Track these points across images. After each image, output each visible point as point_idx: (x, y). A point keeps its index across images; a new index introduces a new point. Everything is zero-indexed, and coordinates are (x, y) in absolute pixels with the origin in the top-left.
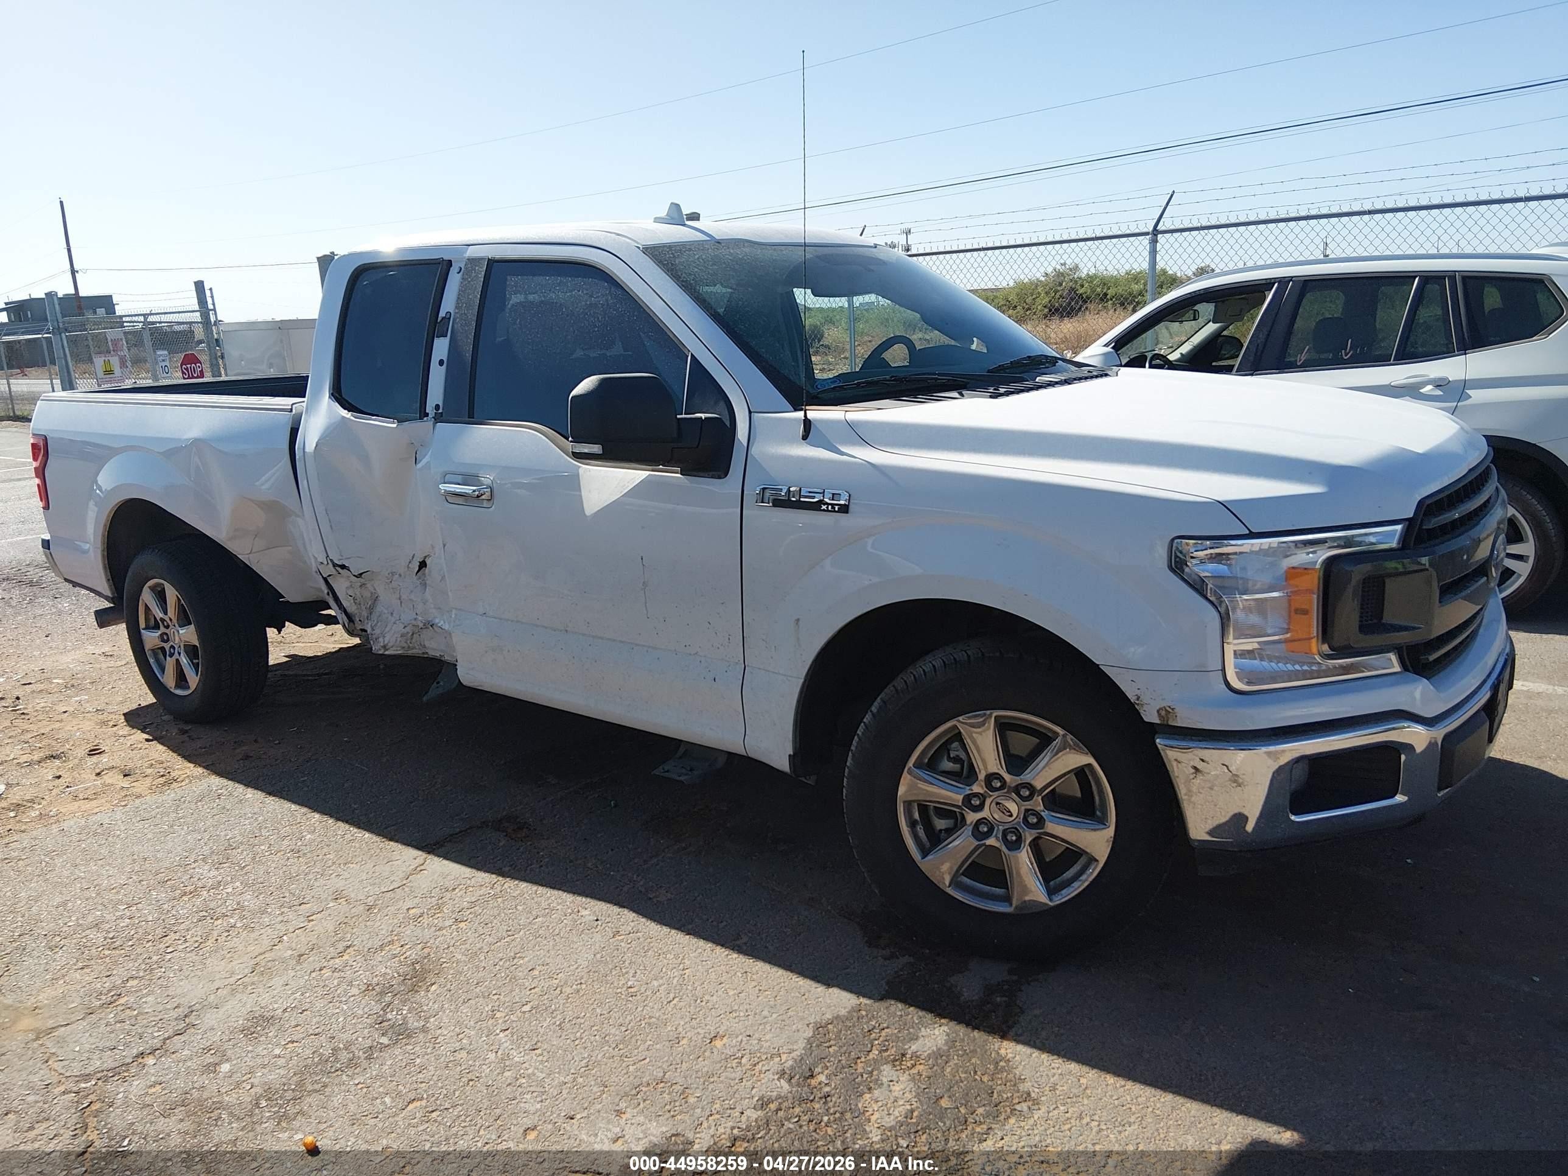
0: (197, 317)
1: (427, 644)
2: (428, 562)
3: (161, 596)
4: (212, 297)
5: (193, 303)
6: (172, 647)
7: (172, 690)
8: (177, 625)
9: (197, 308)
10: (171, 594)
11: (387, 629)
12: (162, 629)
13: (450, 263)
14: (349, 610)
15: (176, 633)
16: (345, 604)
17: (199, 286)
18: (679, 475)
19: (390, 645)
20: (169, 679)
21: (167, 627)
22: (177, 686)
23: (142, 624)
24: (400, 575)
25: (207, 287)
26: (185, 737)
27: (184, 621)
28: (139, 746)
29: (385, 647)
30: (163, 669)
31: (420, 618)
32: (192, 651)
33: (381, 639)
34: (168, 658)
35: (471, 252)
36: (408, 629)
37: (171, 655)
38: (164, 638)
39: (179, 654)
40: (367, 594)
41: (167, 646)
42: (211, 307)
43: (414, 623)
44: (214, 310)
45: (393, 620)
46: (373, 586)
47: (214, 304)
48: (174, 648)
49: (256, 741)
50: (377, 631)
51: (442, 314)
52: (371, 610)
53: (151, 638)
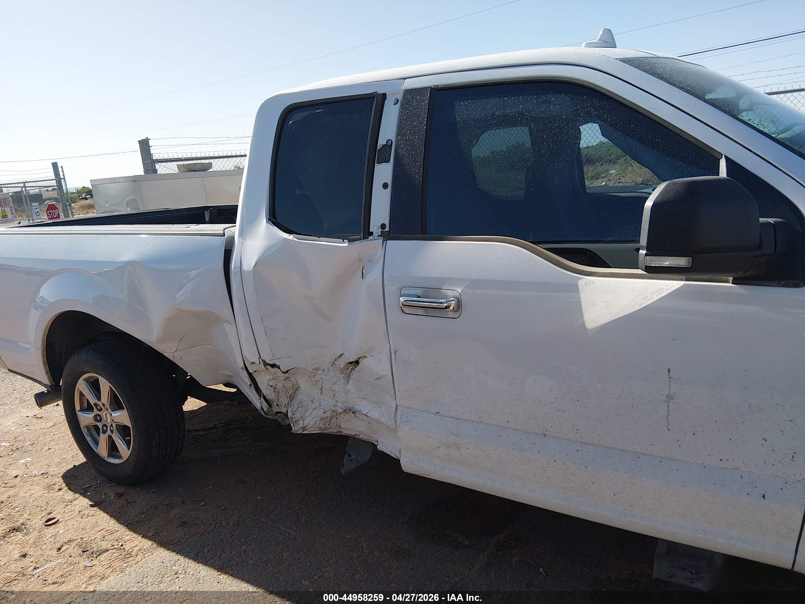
0: (54, 183)
1: (343, 425)
2: (362, 362)
3: (95, 386)
4: (63, 171)
5: (52, 175)
6: (105, 425)
7: (106, 459)
8: (109, 410)
9: (54, 178)
10: (105, 385)
11: (307, 414)
12: (96, 412)
13: (384, 95)
14: (268, 397)
15: (108, 416)
16: (265, 391)
17: (55, 165)
18: (730, 285)
19: (308, 427)
20: (102, 450)
21: (101, 410)
22: (110, 455)
23: (78, 407)
24: (324, 370)
25: (59, 166)
26: (122, 501)
27: (116, 405)
28: (86, 512)
29: (304, 428)
30: (97, 443)
31: (340, 405)
32: (124, 430)
33: (301, 422)
34: (101, 434)
35: (409, 84)
36: (328, 414)
37: (104, 432)
38: (98, 418)
39: (112, 432)
40: (288, 385)
41: (100, 425)
42: (62, 177)
43: (334, 409)
44: (64, 178)
45: (314, 406)
46: (295, 379)
47: (64, 175)
48: (107, 427)
49: (184, 503)
50: (297, 415)
51: (382, 141)
52: (292, 398)
53: (86, 419)
